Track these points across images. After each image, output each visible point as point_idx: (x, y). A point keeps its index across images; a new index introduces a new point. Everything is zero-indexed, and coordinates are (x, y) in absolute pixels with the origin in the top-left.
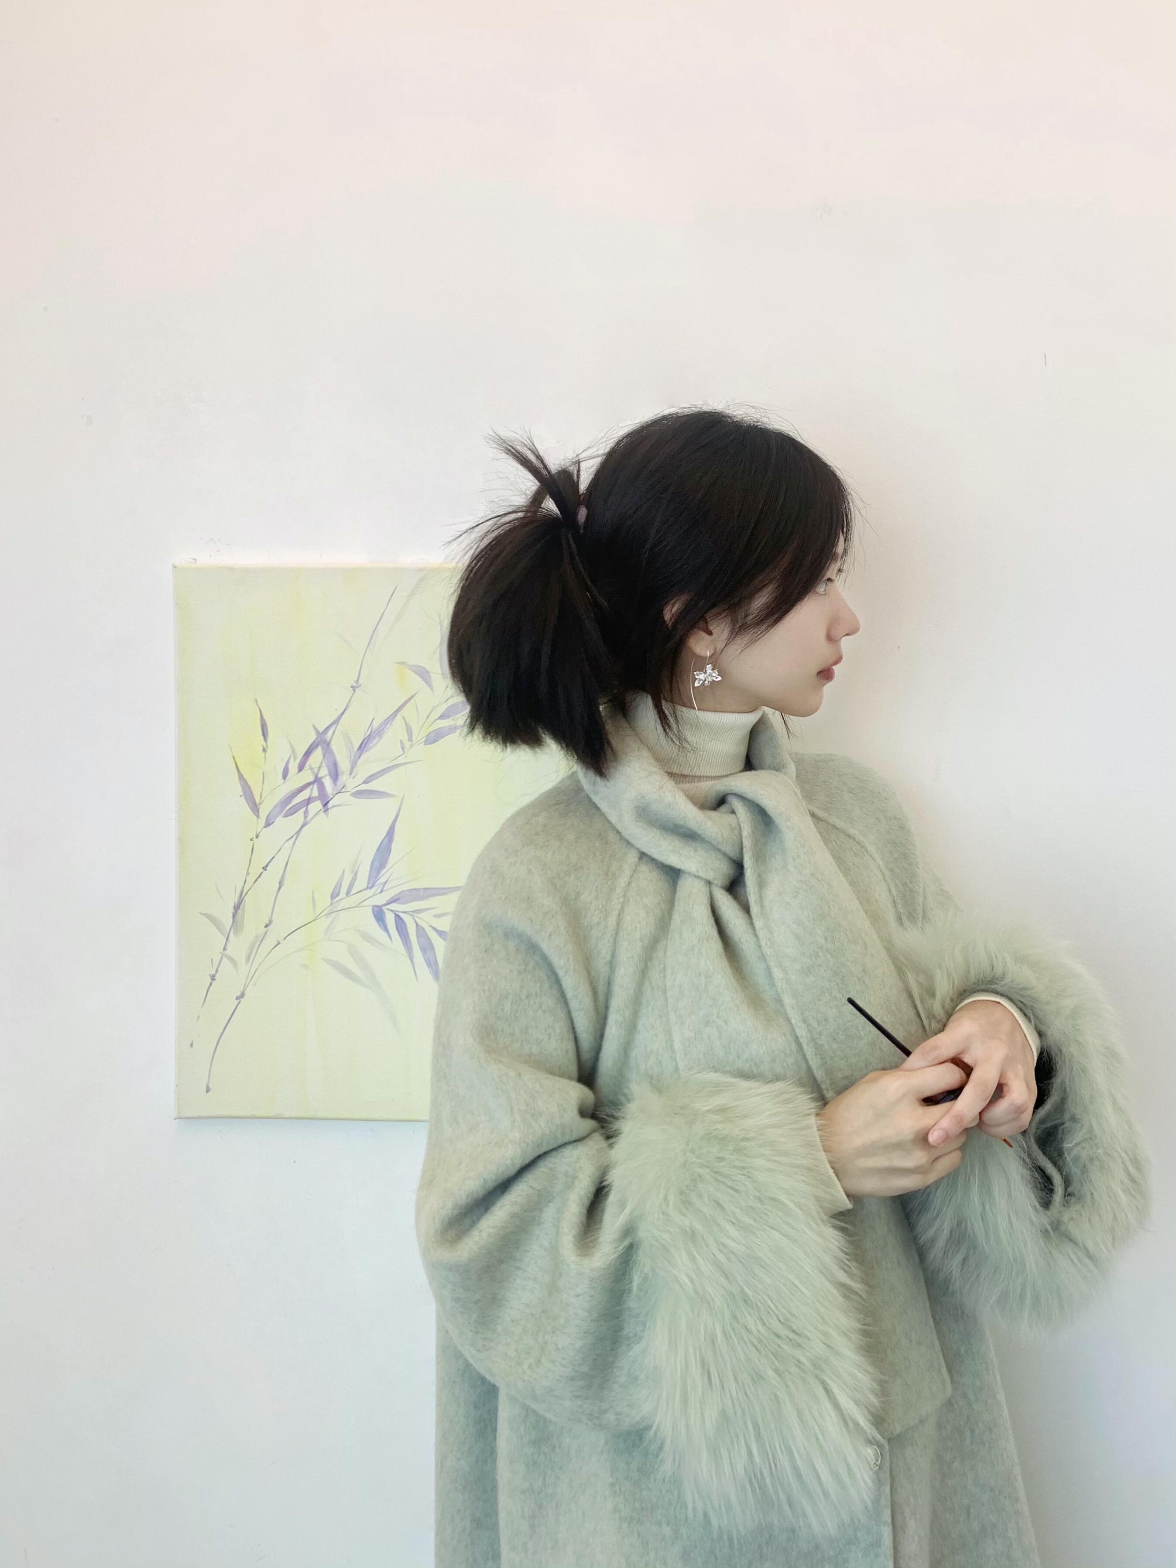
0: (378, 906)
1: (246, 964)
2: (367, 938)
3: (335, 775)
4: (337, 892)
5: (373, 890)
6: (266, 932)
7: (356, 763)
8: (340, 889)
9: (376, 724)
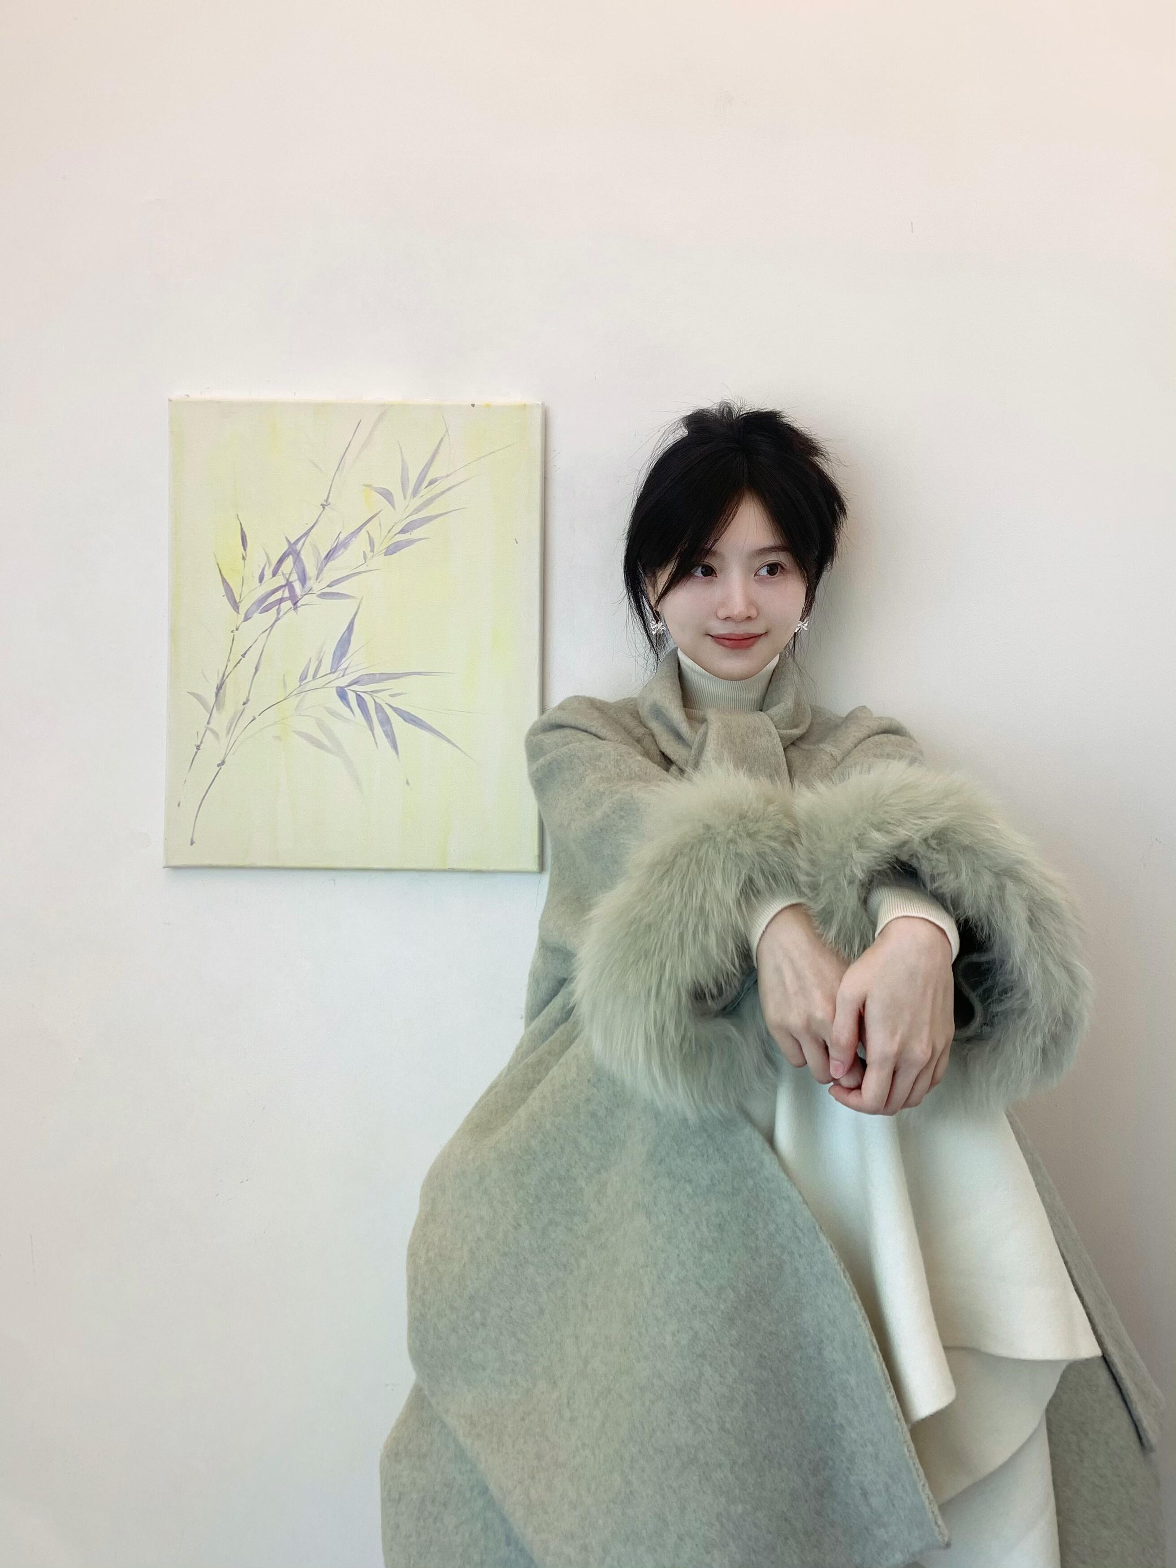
0: (341, 688)
1: (227, 737)
2: (332, 713)
3: (303, 579)
4: (304, 676)
5: (336, 674)
6: (244, 710)
7: (322, 570)
8: (307, 673)
9: (342, 537)
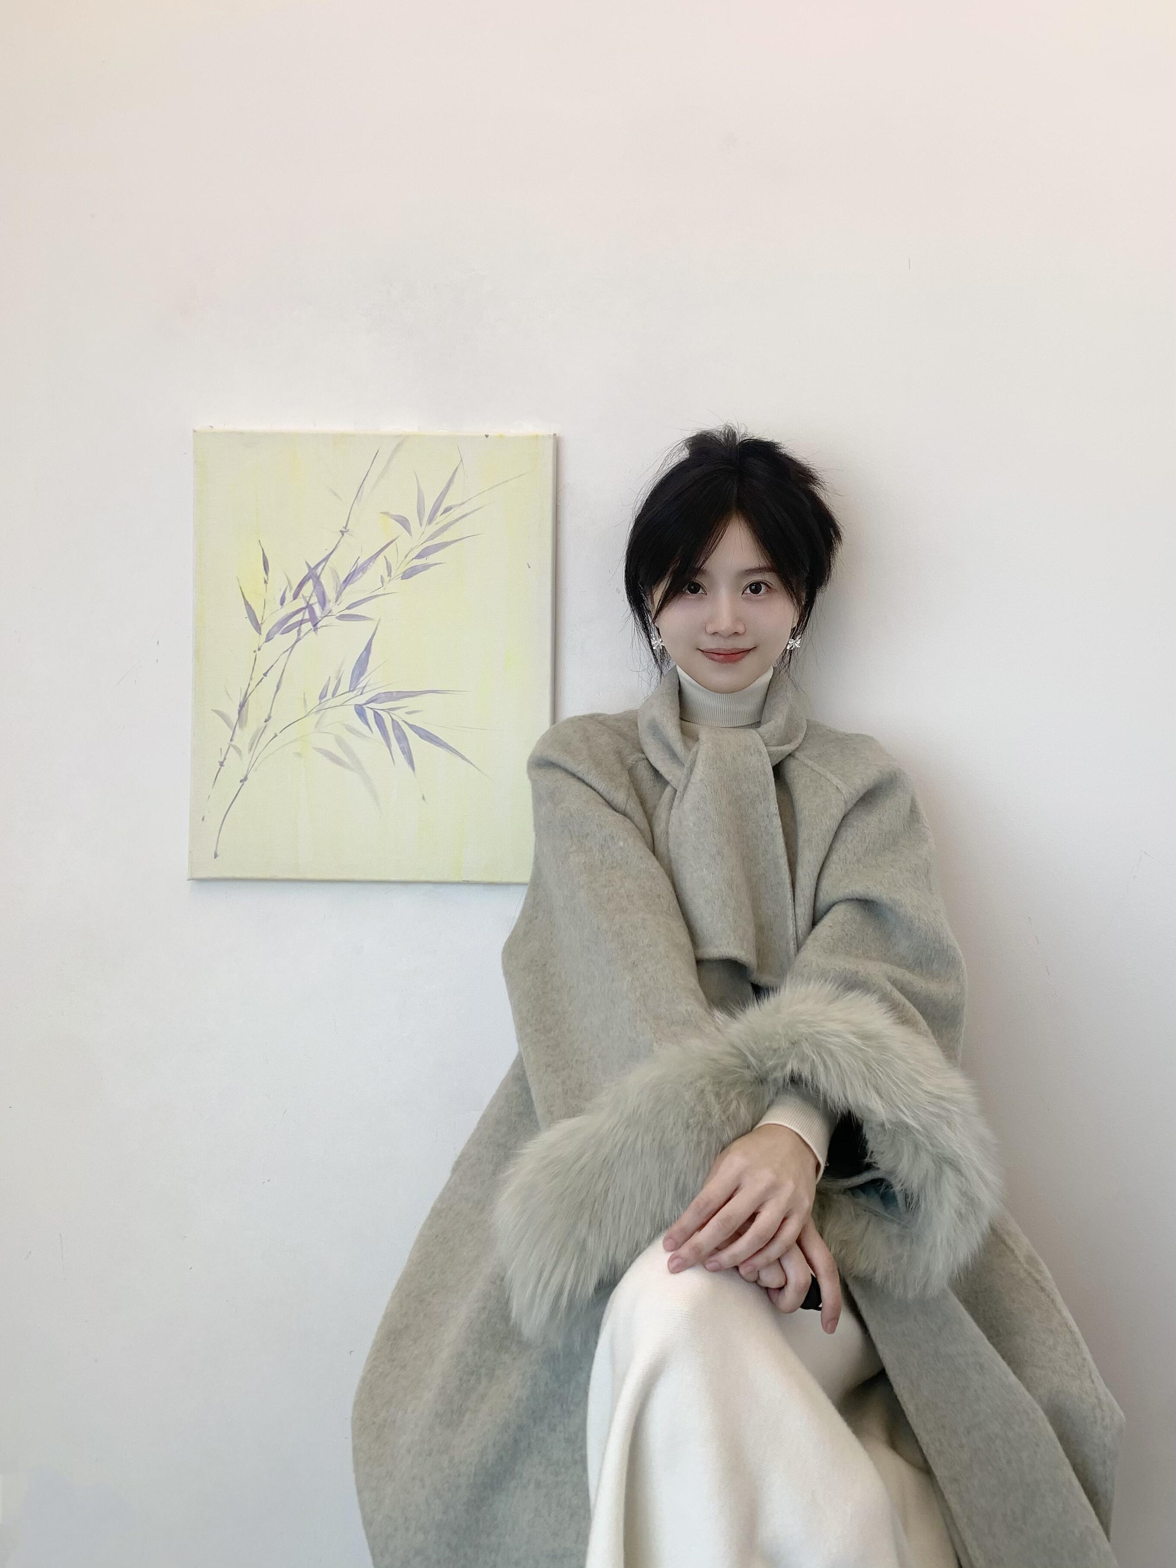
0: (360, 705)
1: (249, 753)
2: (352, 730)
3: (323, 602)
4: (324, 694)
5: (355, 692)
6: (265, 727)
7: (341, 594)
8: (326, 692)
9: (360, 562)
